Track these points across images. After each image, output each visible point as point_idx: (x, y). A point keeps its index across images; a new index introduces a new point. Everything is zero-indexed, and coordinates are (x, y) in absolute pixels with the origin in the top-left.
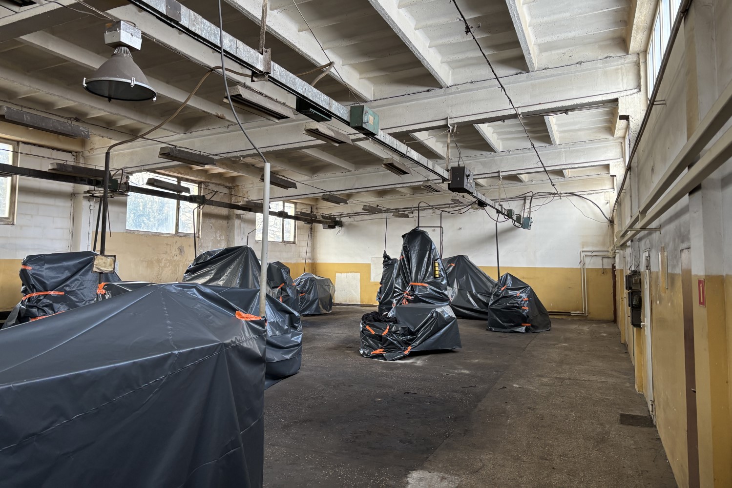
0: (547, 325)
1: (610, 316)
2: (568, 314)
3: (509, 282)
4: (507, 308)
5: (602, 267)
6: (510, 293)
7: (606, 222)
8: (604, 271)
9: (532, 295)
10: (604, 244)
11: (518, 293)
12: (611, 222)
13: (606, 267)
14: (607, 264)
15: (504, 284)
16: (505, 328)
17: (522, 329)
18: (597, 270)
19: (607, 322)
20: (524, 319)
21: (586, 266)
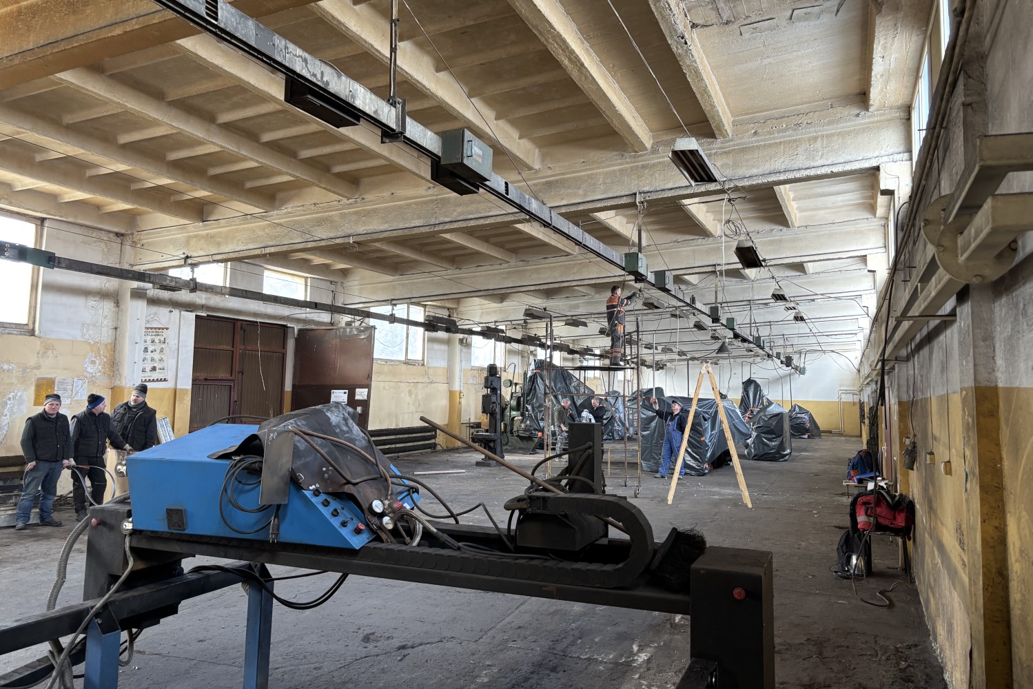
0: (820, 436)
1: (859, 434)
2: (830, 432)
3: (797, 409)
4: (797, 424)
5: (852, 401)
6: (799, 415)
7: (856, 371)
8: (854, 404)
9: (811, 417)
10: (854, 386)
11: (803, 415)
12: (859, 371)
13: (855, 401)
14: (856, 399)
15: (794, 410)
16: (795, 436)
17: (806, 436)
18: (849, 403)
19: (856, 436)
20: (807, 431)
21: (842, 400)
